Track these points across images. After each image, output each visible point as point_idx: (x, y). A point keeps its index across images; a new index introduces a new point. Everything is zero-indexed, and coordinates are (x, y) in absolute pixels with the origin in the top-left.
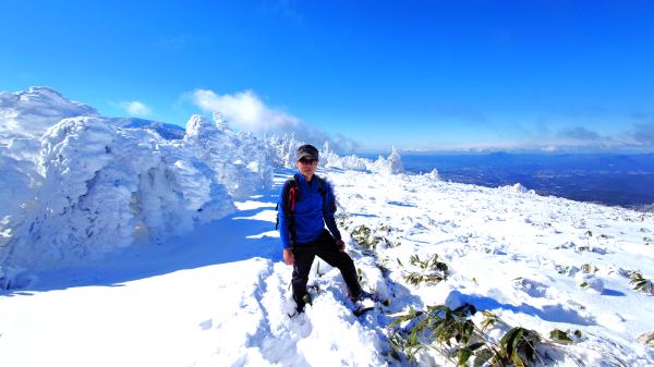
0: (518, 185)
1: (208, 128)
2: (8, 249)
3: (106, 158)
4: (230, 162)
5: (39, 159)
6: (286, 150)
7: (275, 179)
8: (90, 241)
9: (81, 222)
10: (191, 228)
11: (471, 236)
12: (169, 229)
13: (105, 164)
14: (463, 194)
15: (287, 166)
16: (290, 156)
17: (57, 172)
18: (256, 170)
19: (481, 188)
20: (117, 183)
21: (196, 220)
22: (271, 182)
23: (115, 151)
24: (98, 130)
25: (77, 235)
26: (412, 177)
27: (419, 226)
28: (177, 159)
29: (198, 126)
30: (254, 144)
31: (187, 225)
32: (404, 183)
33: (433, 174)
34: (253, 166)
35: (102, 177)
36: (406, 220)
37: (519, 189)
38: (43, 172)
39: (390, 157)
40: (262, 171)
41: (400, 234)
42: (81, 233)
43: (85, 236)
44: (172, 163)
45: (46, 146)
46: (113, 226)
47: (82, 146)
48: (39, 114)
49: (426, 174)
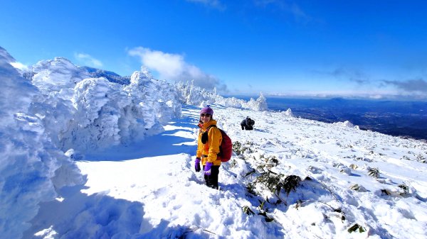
0: (347, 122)
1: (144, 80)
2: (62, 144)
3: (106, 100)
4: (156, 101)
5: (73, 100)
6: (188, 92)
7: (183, 112)
8: (99, 142)
9: (96, 132)
10: (143, 138)
11: (299, 150)
12: (132, 138)
13: (106, 103)
14: (306, 126)
15: (188, 103)
16: (191, 97)
17: (83, 106)
18: (171, 106)
19: (320, 123)
20: (112, 113)
21: (145, 134)
22: (180, 114)
23: (109, 96)
24: (103, 85)
25: (93, 138)
26: (273, 114)
27: (269, 143)
28: (140, 101)
29: (138, 78)
30: (167, 88)
31: (141, 137)
32: (266, 117)
33: (288, 112)
34: (169, 103)
35: (104, 110)
36: (263, 140)
37: (348, 125)
38: (75, 106)
39: (259, 100)
40: (175, 106)
41: (257, 146)
42: (95, 137)
43: (97, 139)
44: (138, 104)
45: (77, 93)
46: (111, 135)
47: (96, 94)
48: (61, 73)
49: (283, 112)
